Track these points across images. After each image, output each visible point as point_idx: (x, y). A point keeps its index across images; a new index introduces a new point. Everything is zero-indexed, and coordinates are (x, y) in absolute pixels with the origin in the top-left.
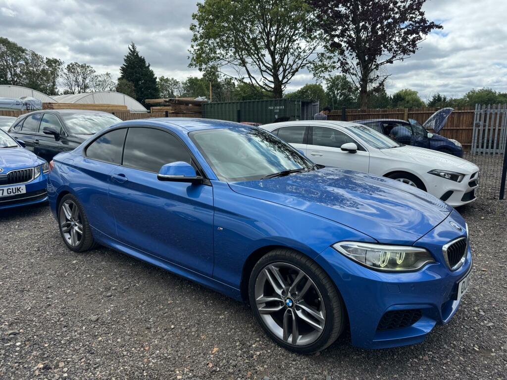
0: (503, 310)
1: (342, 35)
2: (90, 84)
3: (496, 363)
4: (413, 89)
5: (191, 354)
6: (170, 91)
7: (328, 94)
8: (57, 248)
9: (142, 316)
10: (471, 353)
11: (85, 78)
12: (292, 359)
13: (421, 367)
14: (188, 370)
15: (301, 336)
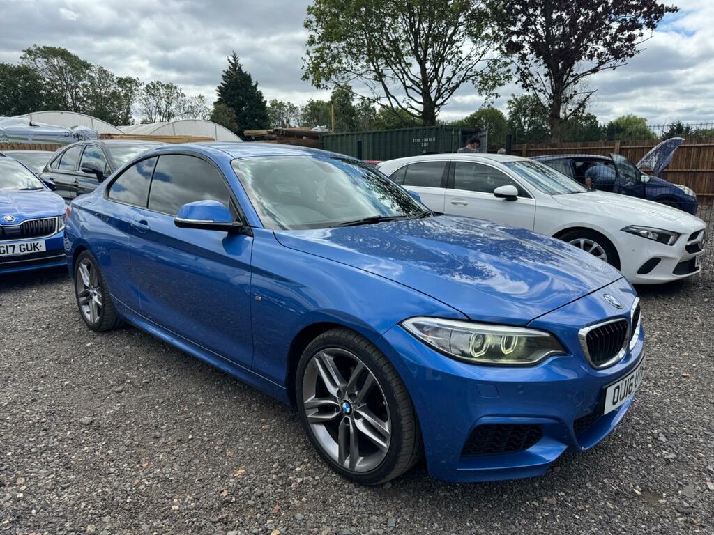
0: (698, 436)
1: (524, 31)
2: (176, 111)
3: (663, 514)
4: (640, 115)
5: (203, 475)
6: (285, 120)
7: (511, 123)
8: (73, 326)
9: (154, 421)
10: (627, 498)
11: (169, 103)
12: (347, 491)
13: (540, 514)
14: (191, 498)
15: (362, 458)
